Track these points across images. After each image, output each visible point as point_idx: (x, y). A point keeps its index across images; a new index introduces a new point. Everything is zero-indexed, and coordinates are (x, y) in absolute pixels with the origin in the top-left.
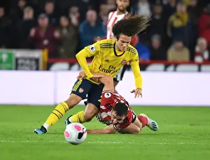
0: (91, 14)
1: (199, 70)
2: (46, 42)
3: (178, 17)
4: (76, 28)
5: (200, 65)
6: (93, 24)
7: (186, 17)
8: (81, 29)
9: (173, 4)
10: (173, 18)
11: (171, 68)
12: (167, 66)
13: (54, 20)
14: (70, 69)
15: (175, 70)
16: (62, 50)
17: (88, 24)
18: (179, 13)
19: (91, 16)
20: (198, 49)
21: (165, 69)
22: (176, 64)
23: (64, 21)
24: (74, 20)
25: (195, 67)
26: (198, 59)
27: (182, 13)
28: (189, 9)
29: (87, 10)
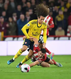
0: (22, 16)
1: (69, 39)
2: (3, 28)
3: (59, 17)
4: (16, 22)
5: (69, 37)
6: (23, 20)
7: (63, 17)
8: (18, 23)
9: (57, 11)
10: (57, 17)
11: (57, 39)
12: (55, 38)
13: (6, 19)
14: (13, 40)
15: (59, 40)
16: (10, 32)
17: (21, 20)
18: (60, 15)
19: (22, 17)
20: (68, 30)
21: (54, 39)
22: (59, 37)
23: (10, 19)
24: (15, 19)
25: (67, 38)
26: (69, 35)
27: (61, 15)
28: (64, 13)
29: (20, 14)
